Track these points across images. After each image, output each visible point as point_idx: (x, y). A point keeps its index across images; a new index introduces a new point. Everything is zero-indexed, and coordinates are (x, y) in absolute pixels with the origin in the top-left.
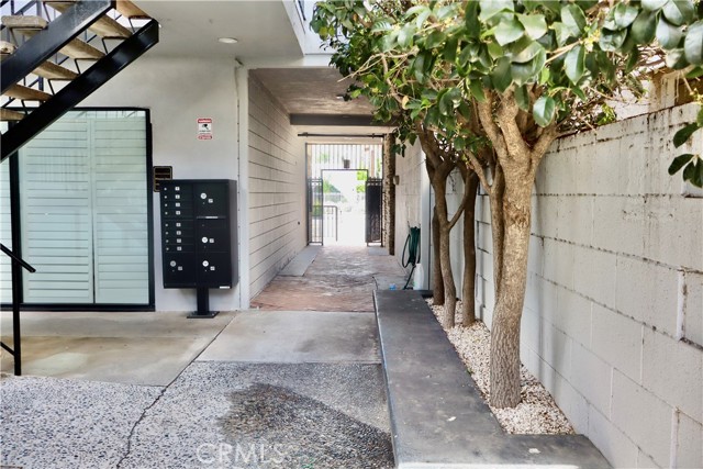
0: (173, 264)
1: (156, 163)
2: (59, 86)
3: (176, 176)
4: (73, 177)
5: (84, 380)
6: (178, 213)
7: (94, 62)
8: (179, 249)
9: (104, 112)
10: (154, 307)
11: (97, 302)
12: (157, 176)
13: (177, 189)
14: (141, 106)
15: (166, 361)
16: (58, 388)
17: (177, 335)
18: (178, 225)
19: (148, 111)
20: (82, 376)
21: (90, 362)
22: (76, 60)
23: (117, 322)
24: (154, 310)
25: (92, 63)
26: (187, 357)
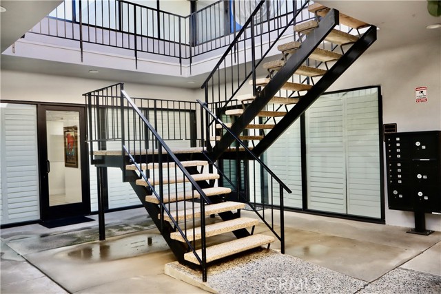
0: (395, 192)
1: (385, 122)
2: (316, 80)
3: (399, 130)
4: (339, 134)
5: (317, 265)
6: (399, 156)
7: (336, 62)
8: (400, 182)
9: (358, 91)
10: (385, 221)
11: (349, 213)
12: (386, 131)
13: (398, 139)
14: (375, 84)
15: (377, 262)
16: (300, 267)
17: (393, 244)
18: (399, 165)
19: (379, 87)
20: (318, 261)
21: (328, 253)
22: (326, 63)
23: (356, 229)
24: (385, 224)
25: (335, 62)
26: (394, 263)
